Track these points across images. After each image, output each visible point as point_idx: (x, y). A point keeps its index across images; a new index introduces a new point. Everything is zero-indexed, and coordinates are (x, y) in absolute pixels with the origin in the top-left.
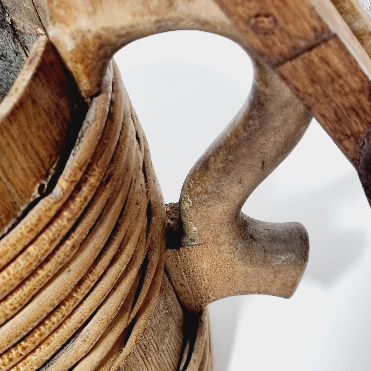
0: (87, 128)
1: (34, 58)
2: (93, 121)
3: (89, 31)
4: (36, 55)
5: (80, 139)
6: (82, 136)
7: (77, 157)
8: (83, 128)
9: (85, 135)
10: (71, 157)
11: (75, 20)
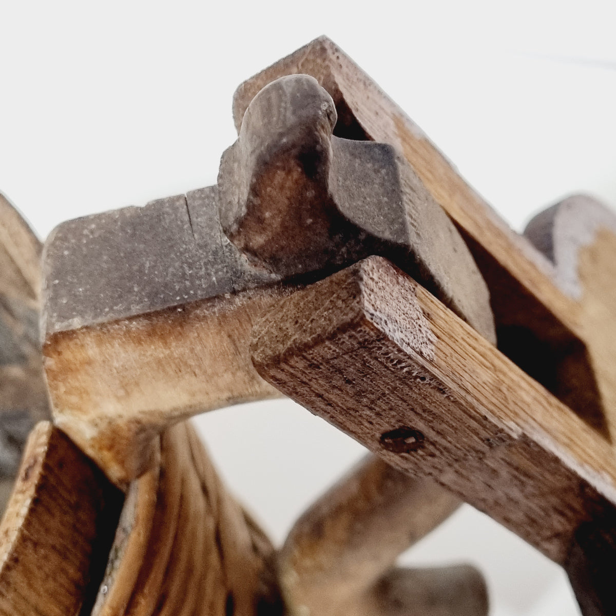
0: (122, 542)
1: (31, 468)
2: (133, 527)
3: (120, 416)
4: (35, 461)
5: (113, 563)
6: (116, 557)
7: (109, 598)
8: (117, 542)
9: (120, 554)
10: (100, 598)
11: (96, 405)
